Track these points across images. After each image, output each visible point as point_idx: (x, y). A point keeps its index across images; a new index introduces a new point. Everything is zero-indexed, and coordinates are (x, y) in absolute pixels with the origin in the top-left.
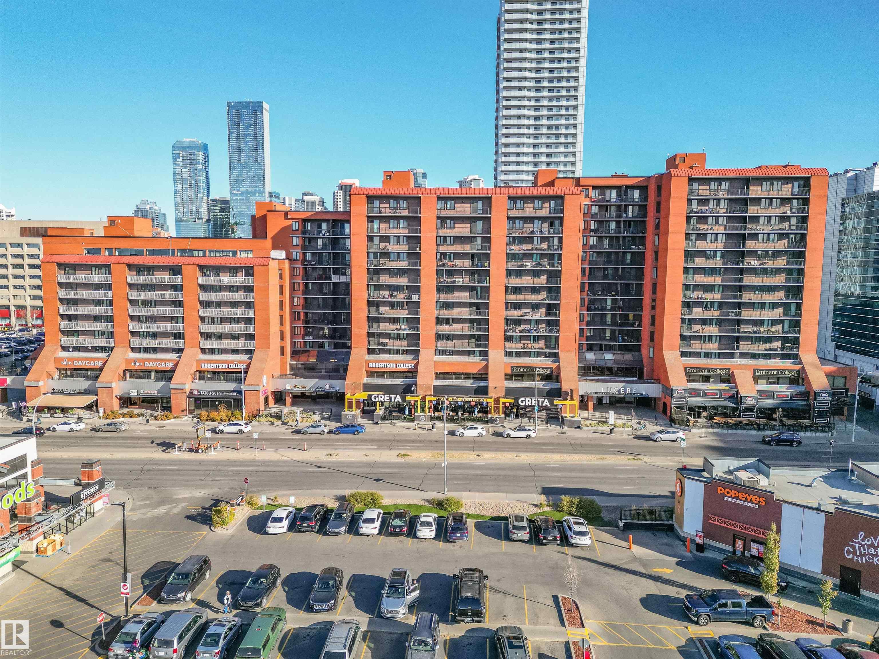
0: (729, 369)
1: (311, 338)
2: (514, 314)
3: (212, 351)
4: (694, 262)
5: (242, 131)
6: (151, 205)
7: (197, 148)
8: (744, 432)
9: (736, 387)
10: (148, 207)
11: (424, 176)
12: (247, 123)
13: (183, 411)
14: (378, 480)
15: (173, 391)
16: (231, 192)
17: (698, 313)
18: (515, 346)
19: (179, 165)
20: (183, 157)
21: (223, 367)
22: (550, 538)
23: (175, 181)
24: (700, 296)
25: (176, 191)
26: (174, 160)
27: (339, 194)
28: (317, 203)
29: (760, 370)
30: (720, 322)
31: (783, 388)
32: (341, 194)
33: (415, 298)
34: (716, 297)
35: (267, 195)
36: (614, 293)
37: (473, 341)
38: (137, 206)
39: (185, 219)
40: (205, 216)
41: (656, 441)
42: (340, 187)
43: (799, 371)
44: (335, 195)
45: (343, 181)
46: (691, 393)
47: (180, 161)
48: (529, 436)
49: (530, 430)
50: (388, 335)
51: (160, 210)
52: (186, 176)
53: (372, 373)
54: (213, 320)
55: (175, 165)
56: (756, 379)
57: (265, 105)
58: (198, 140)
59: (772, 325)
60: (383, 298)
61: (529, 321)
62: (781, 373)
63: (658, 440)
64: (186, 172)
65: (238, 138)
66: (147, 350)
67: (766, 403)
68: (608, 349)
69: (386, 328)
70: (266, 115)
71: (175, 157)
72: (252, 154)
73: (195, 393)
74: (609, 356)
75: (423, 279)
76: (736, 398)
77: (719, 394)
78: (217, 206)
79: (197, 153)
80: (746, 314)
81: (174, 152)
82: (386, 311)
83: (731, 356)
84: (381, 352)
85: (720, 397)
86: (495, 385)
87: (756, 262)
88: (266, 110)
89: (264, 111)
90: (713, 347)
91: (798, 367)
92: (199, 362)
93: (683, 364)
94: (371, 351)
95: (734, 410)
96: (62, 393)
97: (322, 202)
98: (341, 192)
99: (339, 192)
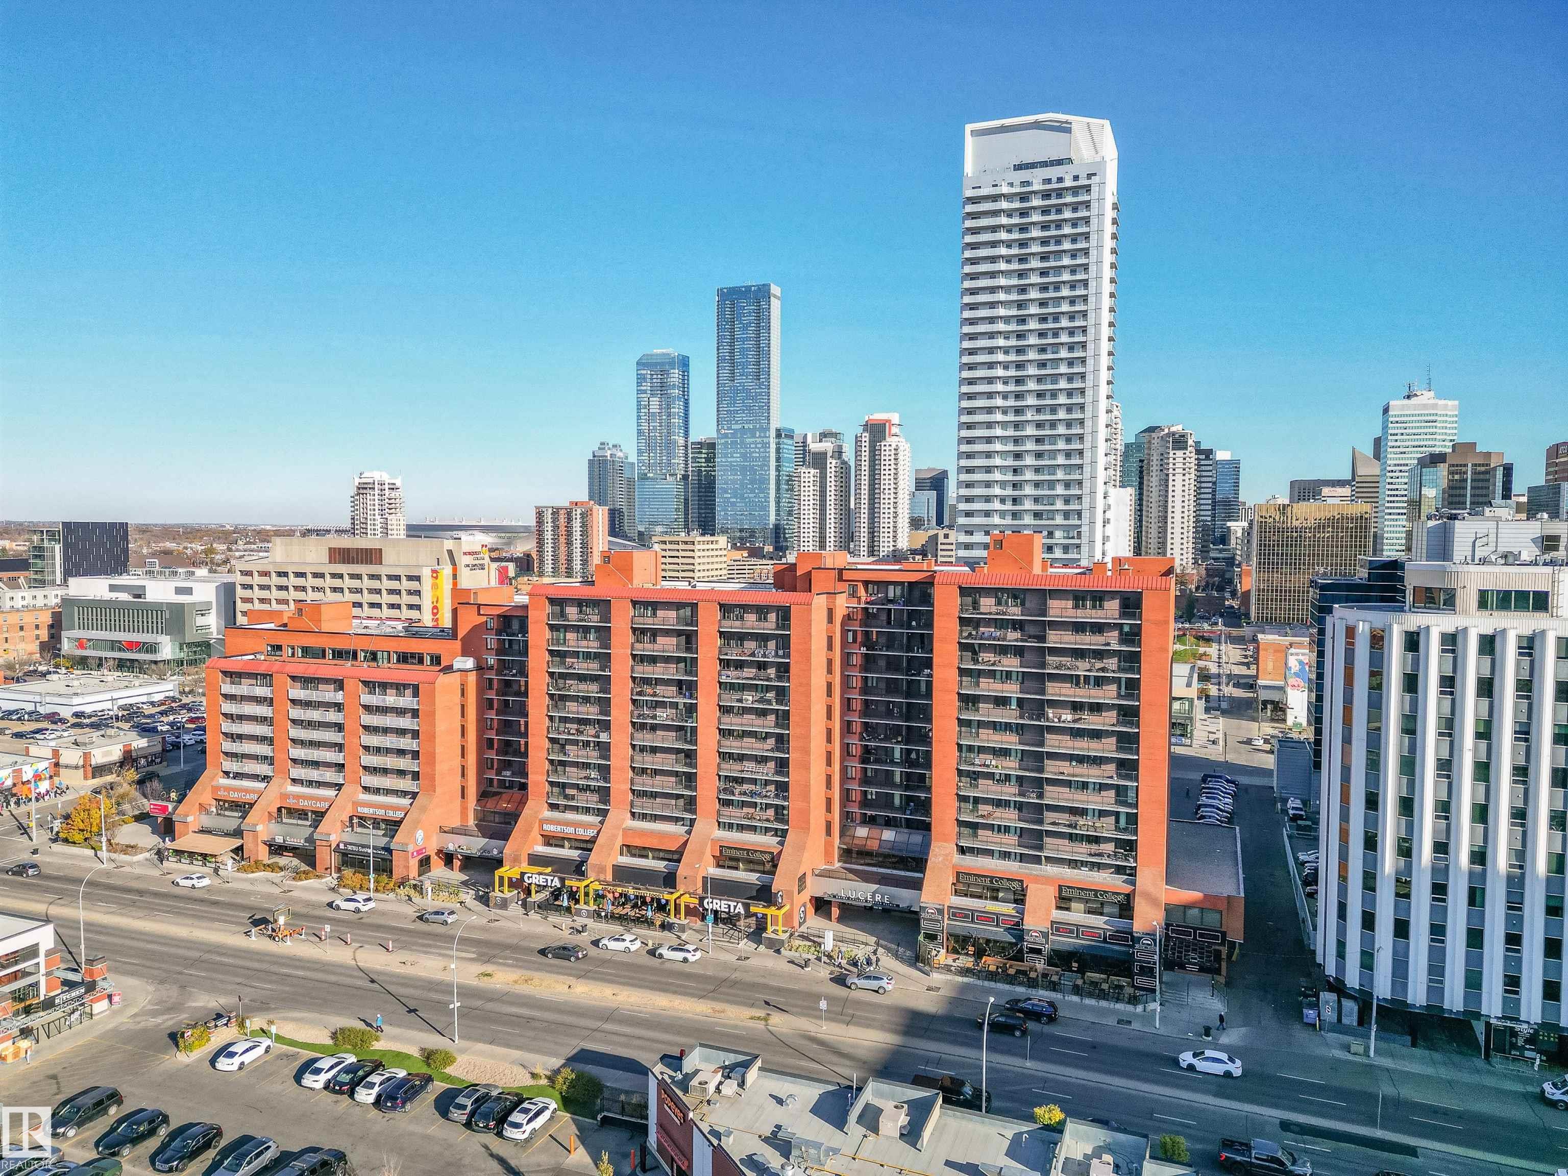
0: (1021, 881)
1: (508, 773)
2: (732, 769)
3: (377, 791)
4: (977, 710)
5: (738, 334)
6: (614, 451)
7: (672, 364)
9: (1022, 913)
10: (608, 453)
12: (745, 320)
13: (326, 869)
14: (410, 1011)
15: (318, 843)
16: (718, 431)
17: (986, 789)
18: (735, 815)
19: (645, 392)
20: (652, 379)
21: (380, 813)
22: (481, 1125)
23: (639, 417)
24: (988, 762)
25: (640, 433)
26: (639, 384)
27: (864, 439)
28: (829, 454)
29: (1069, 887)
30: (1020, 806)
31: (1098, 921)
32: (867, 439)
33: (604, 737)
34: (1011, 766)
35: (773, 434)
36: (900, 739)
37: (681, 802)
38: (593, 453)
39: (651, 475)
40: (680, 473)
41: (850, 988)
42: (868, 426)
43: (1128, 896)
44: (858, 440)
45: (871, 417)
46: (958, 913)
47: (646, 386)
48: (685, 960)
49: (688, 951)
50: (577, 787)
51: (627, 458)
52: (654, 408)
53: (549, 840)
54: (378, 750)
55: (640, 392)
56: (1064, 901)
57: (775, 290)
58: (673, 351)
59: (1100, 816)
60: (569, 733)
61: (754, 781)
62: (1101, 895)
63: (853, 987)
64: (655, 401)
65: (732, 345)
66: (310, 783)
67: (1067, 942)
68: (889, 823)
69: (573, 776)
70: (775, 304)
71: (641, 379)
72: (751, 368)
73: (342, 846)
74: (888, 835)
75: (614, 711)
76: (1017, 930)
77: (996, 919)
78: (701, 453)
79: (672, 371)
80: (1053, 796)
81: (639, 372)
82: (573, 753)
83: (1037, 860)
84: (567, 808)
85: (997, 925)
86: (685, 874)
87: (1070, 717)
88: (775, 296)
89: (772, 298)
90: (1010, 842)
91: (1127, 889)
92: (356, 804)
93: (954, 867)
94: (553, 807)
96: (209, 832)
97: (839, 453)
98: (867, 435)
99: (864, 435)
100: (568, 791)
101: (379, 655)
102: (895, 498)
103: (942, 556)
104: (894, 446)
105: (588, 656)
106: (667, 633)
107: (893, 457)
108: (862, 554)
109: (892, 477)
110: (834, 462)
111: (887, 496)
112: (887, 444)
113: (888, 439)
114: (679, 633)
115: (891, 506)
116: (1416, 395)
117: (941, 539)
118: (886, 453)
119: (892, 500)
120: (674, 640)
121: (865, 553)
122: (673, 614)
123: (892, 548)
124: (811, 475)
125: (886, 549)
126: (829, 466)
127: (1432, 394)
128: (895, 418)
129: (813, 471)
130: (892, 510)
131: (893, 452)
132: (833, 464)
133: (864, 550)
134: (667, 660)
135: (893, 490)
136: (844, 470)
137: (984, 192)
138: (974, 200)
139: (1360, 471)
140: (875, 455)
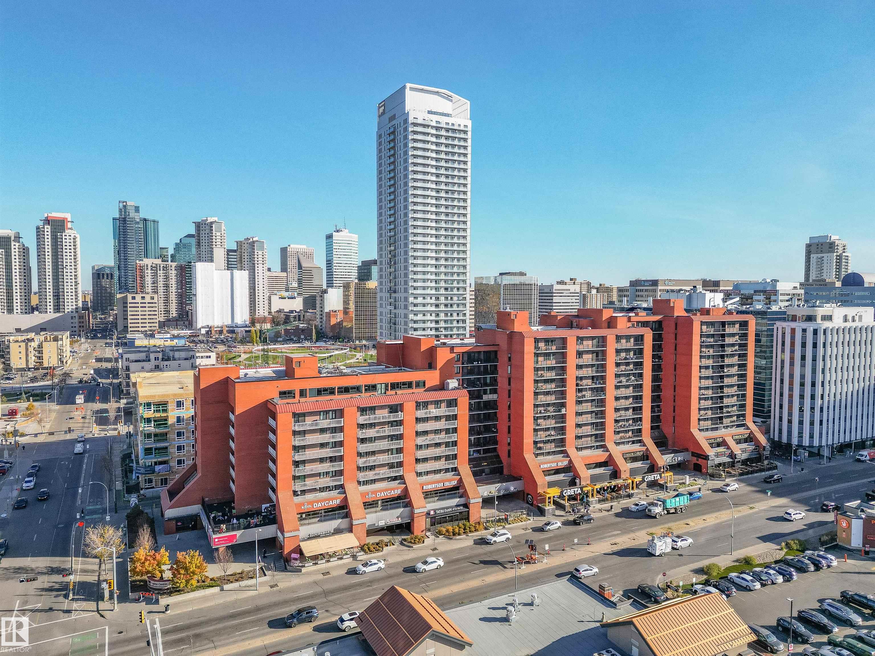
0: (722, 437)
2: (617, 416)
4: (703, 373)
8: (747, 476)
9: (730, 448)
11: (137, 209)
17: (704, 404)
18: (616, 438)
21: (440, 485)
24: (704, 393)
27: (46, 230)
28: (13, 238)
29: (734, 435)
31: (747, 445)
32: (49, 230)
33: (563, 411)
42: (47, 221)
43: (751, 433)
44: (39, 231)
45: (49, 215)
53: (546, 473)
56: (736, 442)
60: (540, 413)
61: (624, 420)
62: (743, 436)
67: (745, 456)
69: (542, 436)
73: (432, 513)
75: (567, 396)
76: (732, 456)
77: (724, 454)
80: (725, 402)
82: (542, 423)
83: (720, 429)
86: (624, 470)
91: (749, 431)
92: (420, 485)
93: (704, 437)
94: (537, 455)
95: (733, 463)
97: (18, 238)
98: (49, 227)
99: (46, 227)
100: (539, 445)
101: (379, 386)
102: (75, 272)
103: (131, 311)
104: (72, 236)
105: (550, 369)
106: (587, 352)
107: (72, 244)
108: (48, 310)
109: (72, 257)
110: (17, 244)
111: (69, 271)
112: (68, 235)
113: (66, 231)
114: (593, 352)
115: (73, 277)
116: (342, 231)
117: (130, 300)
118: (66, 241)
119: (73, 274)
120: (590, 356)
121: (52, 311)
122: (590, 342)
123: (74, 307)
125: (70, 307)
126: (13, 247)
127: (347, 231)
128: (68, 216)
130: (73, 280)
131: (72, 241)
132: (17, 247)
133: (50, 307)
134: (587, 366)
135: (73, 267)
136: (25, 251)
137: (420, 121)
138: (415, 125)
139: (304, 265)
140: (56, 242)
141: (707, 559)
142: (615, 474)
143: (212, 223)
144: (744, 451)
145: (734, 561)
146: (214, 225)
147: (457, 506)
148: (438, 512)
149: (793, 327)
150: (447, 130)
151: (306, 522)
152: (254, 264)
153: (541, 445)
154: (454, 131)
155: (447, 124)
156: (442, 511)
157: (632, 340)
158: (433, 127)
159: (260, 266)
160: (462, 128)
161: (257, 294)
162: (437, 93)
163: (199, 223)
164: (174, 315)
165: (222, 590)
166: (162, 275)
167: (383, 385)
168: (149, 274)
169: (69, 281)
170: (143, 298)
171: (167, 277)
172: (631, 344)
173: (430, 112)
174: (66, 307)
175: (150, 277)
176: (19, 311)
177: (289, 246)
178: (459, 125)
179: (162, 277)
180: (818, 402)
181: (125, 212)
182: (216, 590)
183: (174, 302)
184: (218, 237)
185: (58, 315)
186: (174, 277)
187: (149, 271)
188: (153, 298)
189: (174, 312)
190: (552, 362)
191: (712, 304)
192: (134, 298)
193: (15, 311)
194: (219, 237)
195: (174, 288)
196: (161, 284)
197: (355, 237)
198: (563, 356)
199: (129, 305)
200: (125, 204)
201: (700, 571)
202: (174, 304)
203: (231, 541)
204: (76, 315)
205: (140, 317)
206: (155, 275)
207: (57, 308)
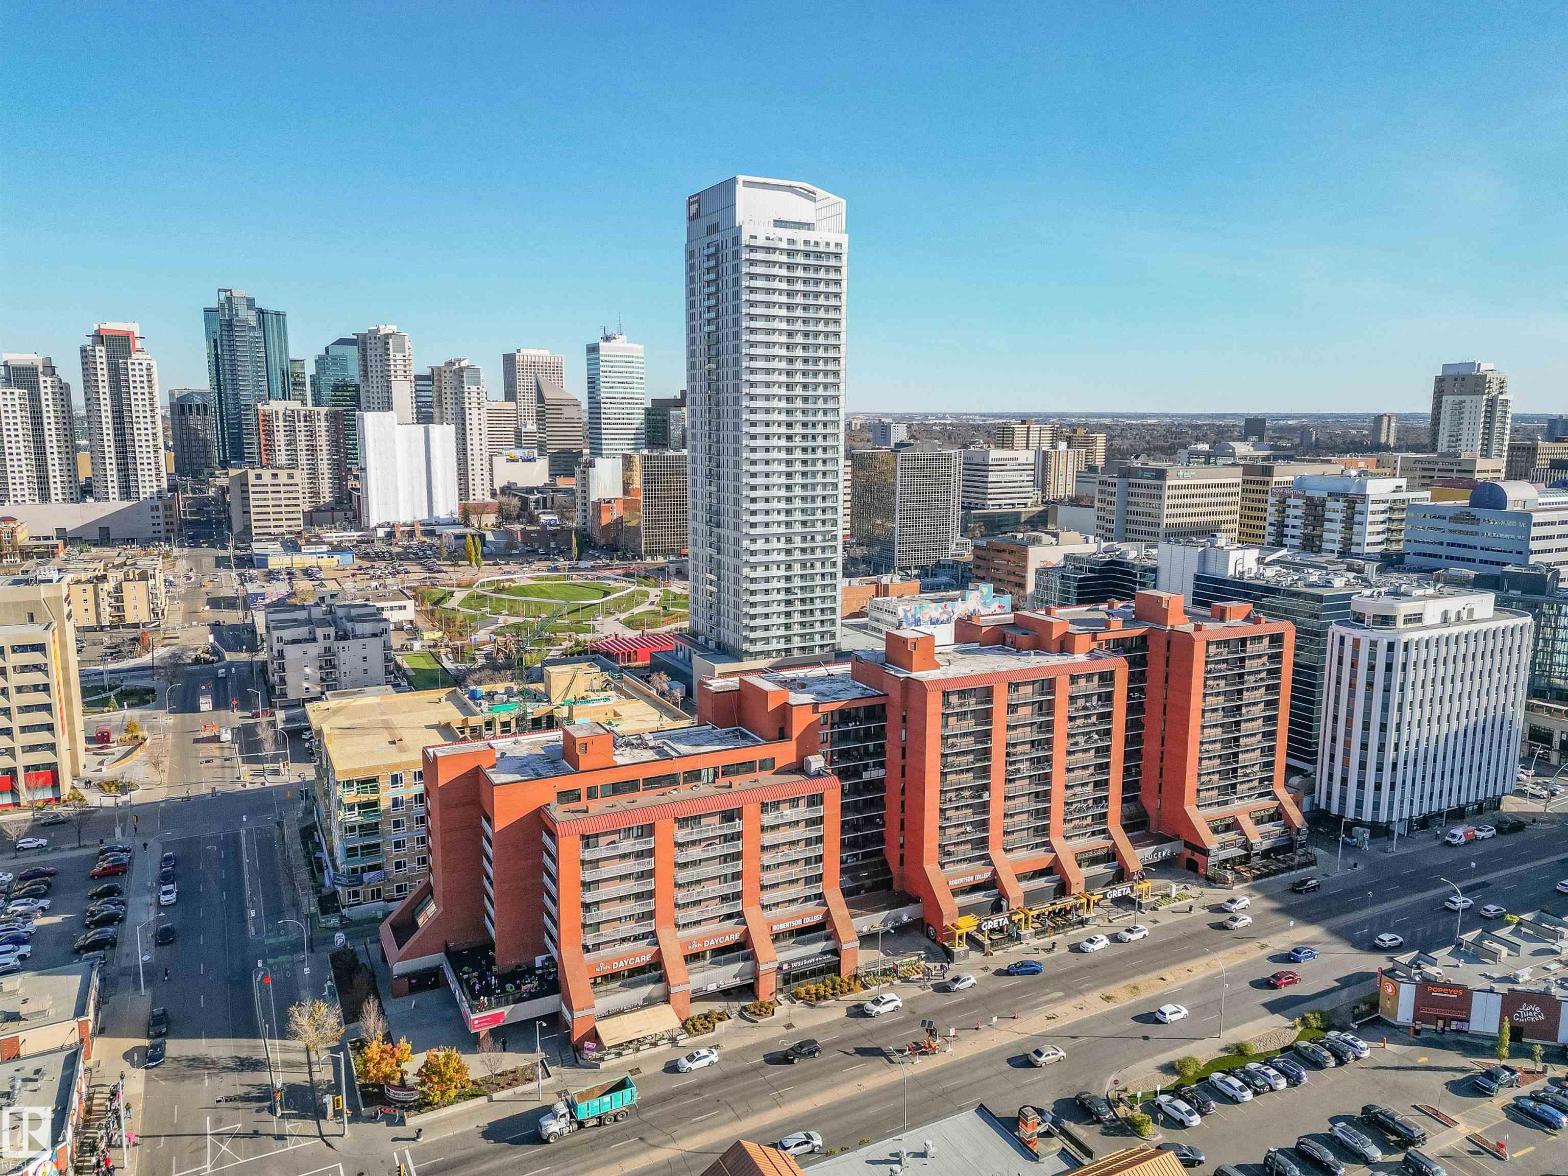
0: (1234, 816)
8: (1265, 880)
9: (1245, 834)
15: (763, 973)
21: (797, 923)
27: (98, 354)
28: (40, 369)
29: (1254, 812)
31: (1272, 827)
32: (103, 354)
33: (985, 797)
34: (1218, 750)
42: (99, 337)
43: (1279, 806)
44: (86, 356)
45: (102, 326)
53: (956, 893)
56: (1254, 821)
60: (950, 800)
62: (1267, 811)
67: (1268, 843)
73: (785, 967)
75: (993, 774)
76: (1247, 845)
77: (1234, 843)
80: (1242, 761)
82: (954, 817)
85: (1235, 847)
86: (1074, 877)
90: (1216, 795)
91: (1276, 803)
92: (768, 924)
93: (1204, 817)
94: (944, 865)
95: (1248, 857)
96: (620, 1013)
97: (50, 370)
98: (103, 348)
99: (97, 348)
100: (947, 849)
101: (704, 772)
102: (153, 429)
103: (254, 499)
104: (145, 363)
105: (966, 735)
106: (1025, 704)
107: (145, 379)
108: (111, 496)
109: (147, 402)
110: (49, 380)
111: (142, 426)
112: (136, 362)
113: (134, 356)
114: (1033, 704)
115: (150, 438)
116: (614, 338)
117: (252, 480)
118: (136, 376)
119: (150, 432)
120: (1029, 710)
121: (116, 496)
122: (1029, 688)
123: (155, 489)
124: (16, 396)
125: (148, 490)
126: (42, 385)
127: (624, 337)
128: (135, 328)
129: (17, 391)
130: (151, 443)
131: (145, 372)
132: (49, 384)
133: (114, 490)
134: (1024, 726)
135: (149, 420)
136: (63, 392)
137: (760, 242)
138: (753, 249)
139: (547, 394)
140: (117, 375)
141: (1184, 1044)
142: (1063, 889)
143: (387, 336)
144: (1265, 836)
145: (1221, 1050)
146: (390, 341)
147: (824, 953)
148: (794, 965)
149: (1356, 637)
150: (807, 255)
151: (603, 988)
152: (463, 408)
153: (952, 849)
154: (819, 255)
155: (806, 242)
156: (800, 964)
157: (1096, 678)
158: (782, 251)
159: (475, 412)
160: (832, 249)
161: (470, 462)
162: (790, 188)
163: (365, 335)
164: (328, 500)
165: (491, 1100)
166: (303, 429)
167: (711, 771)
168: (282, 429)
169: (144, 443)
170: (275, 476)
171: (312, 434)
172: (1094, 686)
173: (779, 223)
174: (141, 490)
175: (282, 433)
176: (60, 497)
177: (519, 351)
178: (828, 244)
179: (303, 433)
180: (1390, 754)
181: (230, 310)
182: (482, 1100)
183: (326, 476)
184: (398, 362)
185: (127, 504)
186: (324, 433)
187: (281, 424)
188: (291, 476)
189: (327, 495)
190: (969, 724)
191: (1239, 568)
192: (259, 477)
193: (53, 497)
194: (401, 362)
195: (325, 452)
196: (302, 445)
197: (638, 349)
198: (986, 716)
199: (251, 489)
200: (228, 294)
201: (1169, 1068)
202: (327, 480)
203: (497, 1021)
204: (159, 503)
205: (271, 509)
206: (291, 431)
207: (126, 491)
